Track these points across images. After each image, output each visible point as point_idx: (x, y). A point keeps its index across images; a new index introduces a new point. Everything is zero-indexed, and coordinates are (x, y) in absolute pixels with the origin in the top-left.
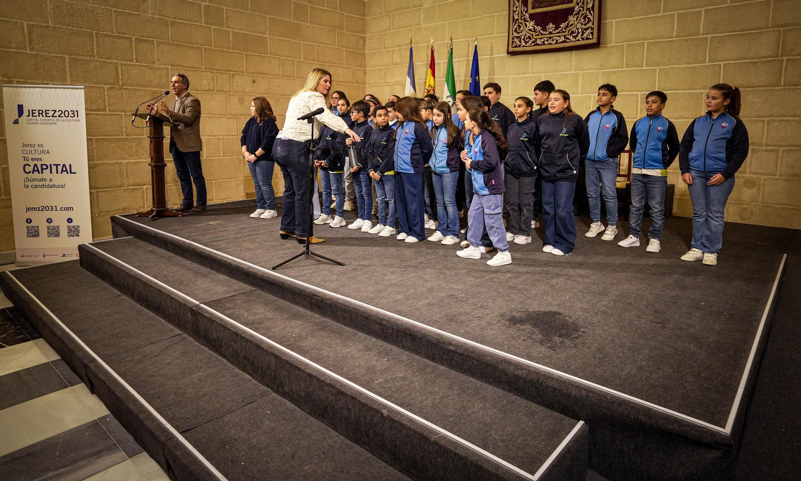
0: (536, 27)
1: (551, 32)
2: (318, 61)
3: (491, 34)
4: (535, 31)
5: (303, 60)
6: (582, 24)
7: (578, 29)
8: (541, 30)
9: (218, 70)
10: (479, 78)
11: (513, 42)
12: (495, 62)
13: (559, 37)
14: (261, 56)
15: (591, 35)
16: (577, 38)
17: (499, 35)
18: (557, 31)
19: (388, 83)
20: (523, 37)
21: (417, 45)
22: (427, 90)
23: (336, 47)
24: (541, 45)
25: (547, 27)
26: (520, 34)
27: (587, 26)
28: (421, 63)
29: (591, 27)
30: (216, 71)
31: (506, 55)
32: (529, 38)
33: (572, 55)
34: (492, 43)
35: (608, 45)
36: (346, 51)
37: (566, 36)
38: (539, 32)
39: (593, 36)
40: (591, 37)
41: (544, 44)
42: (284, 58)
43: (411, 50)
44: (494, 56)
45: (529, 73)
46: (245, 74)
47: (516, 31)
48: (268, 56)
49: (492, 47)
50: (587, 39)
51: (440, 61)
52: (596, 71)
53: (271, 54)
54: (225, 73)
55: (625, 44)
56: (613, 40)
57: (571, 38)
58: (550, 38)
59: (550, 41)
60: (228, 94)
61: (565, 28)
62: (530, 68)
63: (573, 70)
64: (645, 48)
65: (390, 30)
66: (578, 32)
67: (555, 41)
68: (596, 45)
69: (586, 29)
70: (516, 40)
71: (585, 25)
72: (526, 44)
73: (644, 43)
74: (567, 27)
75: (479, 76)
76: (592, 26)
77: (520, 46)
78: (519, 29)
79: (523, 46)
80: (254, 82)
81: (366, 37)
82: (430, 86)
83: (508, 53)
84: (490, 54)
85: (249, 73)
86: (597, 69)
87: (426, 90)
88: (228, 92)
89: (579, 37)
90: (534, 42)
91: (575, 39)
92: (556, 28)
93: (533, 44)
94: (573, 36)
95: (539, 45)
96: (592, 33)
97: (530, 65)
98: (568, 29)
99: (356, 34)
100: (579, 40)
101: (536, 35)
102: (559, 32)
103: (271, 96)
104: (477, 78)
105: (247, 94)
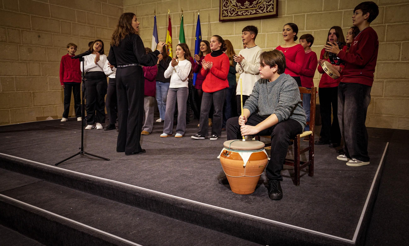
0: (237, 3)
1: (247, 7)
2: (88, 24)
3: (208, 8)
4: (237, 6)
5: (77, 23)
6: (266, 2)
7: (264, 5)
8: (241, 5)
9: (8, 26)
10: (201, 37)
11: (223, 13)
12: (212, 27)
13: (252, 10)
14: (44, 18)
15: (272, 9)
16: (264, 11)
17: (214, 9)
18: (251, 6)
20: (229, 10)
21: (159, 15)
22: (167, 45)
23: (102, 14)
24: (241, 15)
25: (245, 3)
26: (227, 8)
27: (270, 4)
28: (162, 27)
29: (272, 4)
30: (7, 27)
31: (219, 22)
32: (233, 11)
33: (261, 22)
34: (209, 14)
35: (283, 16)
36: (109, 17)
37: (256, 9)
38: (240, 7)
39: (273, 10)
40: (272, 11)
41: (243, 15)
42: (62, 20)
43: (155, 18)
44: (211, 23)
45: (233, 34)
46: (32, 30)
47: (224, 6)
48: (49, 18)
49: (209, 17)
50: (270, 12)
51: (175, 26)
52: (276, 32)
53: (52, 17)
54: (15, 29)
55: (293, 15)
56: (286, 13)
57: (260, 11)
58: (247, 11)
59: (247, 13)
60: (18, 45)
61: (256, 5)
62: (234, 31)
63: (261, 32)
64: (306, 18)
65: (140, 3)
66: (264, 7)
67: (250, 13)
68: (275, 16)
69: (269, 5)
70: (225, 12)
71: (269, 2)
72: (231, 15)
73: (304, 15)
74: (257, 4)
75: (201, 36)
76: (273, 3)
77: (227, 16)
78: (227, 5)
79: (230, 16)
80: (39, 37)
81: (123, 8)
82: (169, 42)
83: (220, 20)
84: (208, 21)
85: (35, 30)
86: (276, 31)
88: (18, 43)
89: (265, 11)
90: (236, 13)
91: (262, 11)
92: (251, 4)
93: (236, 15)
94: (261, 10)
95: (239, 15)
96: (273, 8)
97: (234, 29)
98: (258, 5)
99: (116, 6)
100: (265, 13)
101: (238, 9)
102: (252, 7)
103: (53, 47)
104: (200, 37)
105: (34, 46)
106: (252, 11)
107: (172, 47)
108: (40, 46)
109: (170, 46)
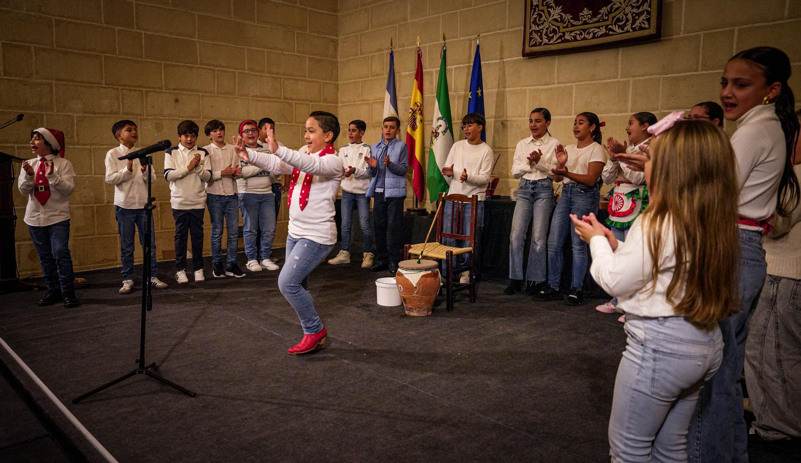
0: (563, 15)
1: (585, 21)
2: (269, 72)
3: (500, 29)
4: (562, 21)
5: (247, 72)
6: (633, 7)
7: (626, 15)
8: (571, 19)
9: (124, 85)
10: (482, 93)
11: (531, 39)
12: (506, 68)
13: (598, 28)
14: (187, 67)
15: (646, 23)
16: (626, 29)
17: (512, 29)
18: (595, 19)
19: (365, 100)
20: (545, 30)
21: (402, 49)
23: (296, 53)
24: (572, 41)
25: (581, 14)
26: (540, 28)
27: (641, 10)
28: (407, 73)
29: (647, 11)
30: (122, 87)
31: (522, 58)
32: (554, 31)
33: (618, 54)
34: (502, 42)
35: (674, 37)
36: (309, 58)
37: (608, 25)
38: (569, 22)
39: (649, 24)
40: (647, 26)
41: (576, 40)
42: (219, 68)
43: (392, 55)
44: (505, 60)
45: (554, 83)
46: (163, 90)
47: (534, 22)
48: (197, 66)
49: (502, 47)
50: (641, 28)
51: (432, 70)
52: (655, 76)
53: (202, 64)
54: (135, 90)
55: (702, 33)
56: (682, 28)
57: (616, 29)
58: (584, 30)
59: (585, 35)
60: (139, 118)
61: (606, 15)
62: (556, 77)
63: (619, 77)
64: (735, 39)
65: (368, 28)
66: (627, 19)
67: (591, 35)
68: (655, 38)
69: (639, 15)
70: (535, 35)
71: (638, 7)
72: (549, 41)
73: (733, 31)
74: (610, 12)
75: (482, 89)
76: (649, 9)
77: (540, 44)
78: (539, 20)
79: (545, 44)
80: (177, 101)
81: (338, 39)
82: (416, 103)
83: (524, 54)
84: (499, 57)
85: (170, 89)
86: (656, 74)
87: (411, 110)
88: (139, 115)
89: (628, 27)
90: (560, 37)
91: (622, 29)
92: (594, 15)
93: (560, 40)
94: (619, 26)
95: (568, 41)
96: (648, 20)
97: (556, 71)
98: (611, 16)
99: (323, 36)
100: (628, 31)
101: (564, 28)
102: (598, 21)
103: (201, 120)
104: (479, 92)
105: (166, 118)
106: (598, 30)
107: (421, 114)
108: (177, 118)
109: (417, 112)
